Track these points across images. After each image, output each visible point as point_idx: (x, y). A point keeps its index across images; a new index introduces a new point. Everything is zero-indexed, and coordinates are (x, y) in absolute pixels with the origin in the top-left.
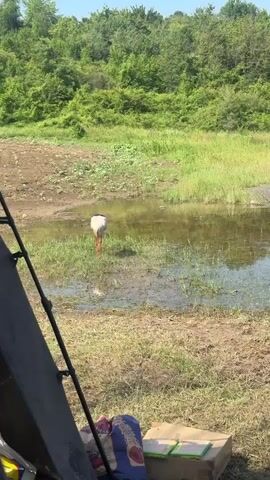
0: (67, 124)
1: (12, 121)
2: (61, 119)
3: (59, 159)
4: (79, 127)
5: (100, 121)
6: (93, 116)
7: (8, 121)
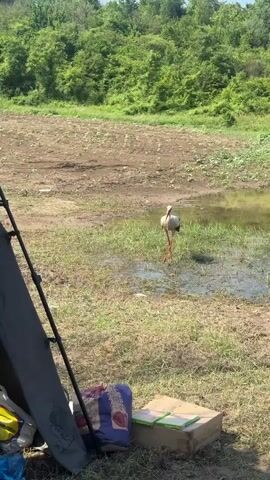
0: (218, 112)
1: (164, 108)
2: (212, 107)
3: (202, 147)
4: (229, 115)
5: (252, 109)
6: (245, 104)
7: (160, 109)
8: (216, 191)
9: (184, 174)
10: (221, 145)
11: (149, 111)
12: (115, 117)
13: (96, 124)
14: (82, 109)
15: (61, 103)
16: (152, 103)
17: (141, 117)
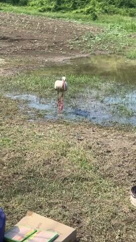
0: (88, 12)
1: (60, 9)
2: (85, 10)
3: (79, 31)
4: (94, 14)
5: (106, 11)
6: (103, 8)
7: (57, 9)
8: (85, 56)
9: (68, 46)
10: (89, 30)
11: (52, 10)
12: (33, 13)
13: (23, 16)
14: (15, 8)
15: (4, 4)
16: (53, 6)
17: (47, 13)
